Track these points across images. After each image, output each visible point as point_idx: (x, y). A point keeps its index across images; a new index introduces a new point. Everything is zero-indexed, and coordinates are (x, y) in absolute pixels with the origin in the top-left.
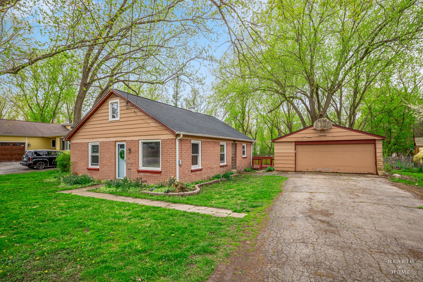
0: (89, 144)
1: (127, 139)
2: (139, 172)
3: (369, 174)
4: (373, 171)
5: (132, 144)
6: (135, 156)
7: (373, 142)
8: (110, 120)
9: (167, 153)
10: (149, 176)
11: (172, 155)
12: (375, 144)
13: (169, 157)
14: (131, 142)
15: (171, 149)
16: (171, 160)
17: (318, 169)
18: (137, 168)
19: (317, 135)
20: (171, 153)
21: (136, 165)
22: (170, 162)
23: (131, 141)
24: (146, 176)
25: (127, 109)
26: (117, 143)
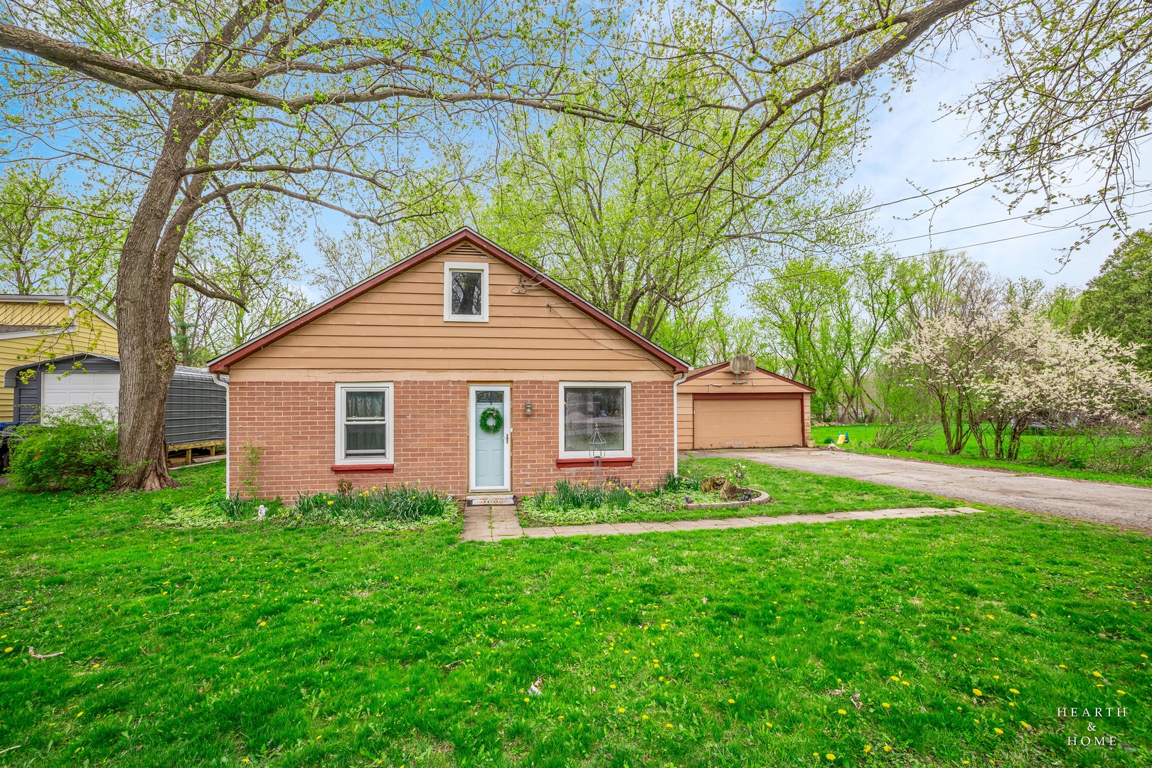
0: (338, 387)
1: (516, 377)
2: (561, 464)
3: (794, 446)
4: (798, 441)
5: (537, 392)
6: (547, 424)
7: (799, 396)
8: (446, 319)
9: (651, 414)
10: (594, 474)
11: (663, 418)
12: (802, 400)
13: (656, 423)
14: (532, 387)
15: (662, 405)
16: (661, 431)
17: (727, 444)
18: (553, 456)
19: (730, 382)
20: (661, 414)
21: (552, 447)
22: (658, 436)
23: (531, 382)
24: (584, 473)
25: (519, 295)
26: (473, 389)
